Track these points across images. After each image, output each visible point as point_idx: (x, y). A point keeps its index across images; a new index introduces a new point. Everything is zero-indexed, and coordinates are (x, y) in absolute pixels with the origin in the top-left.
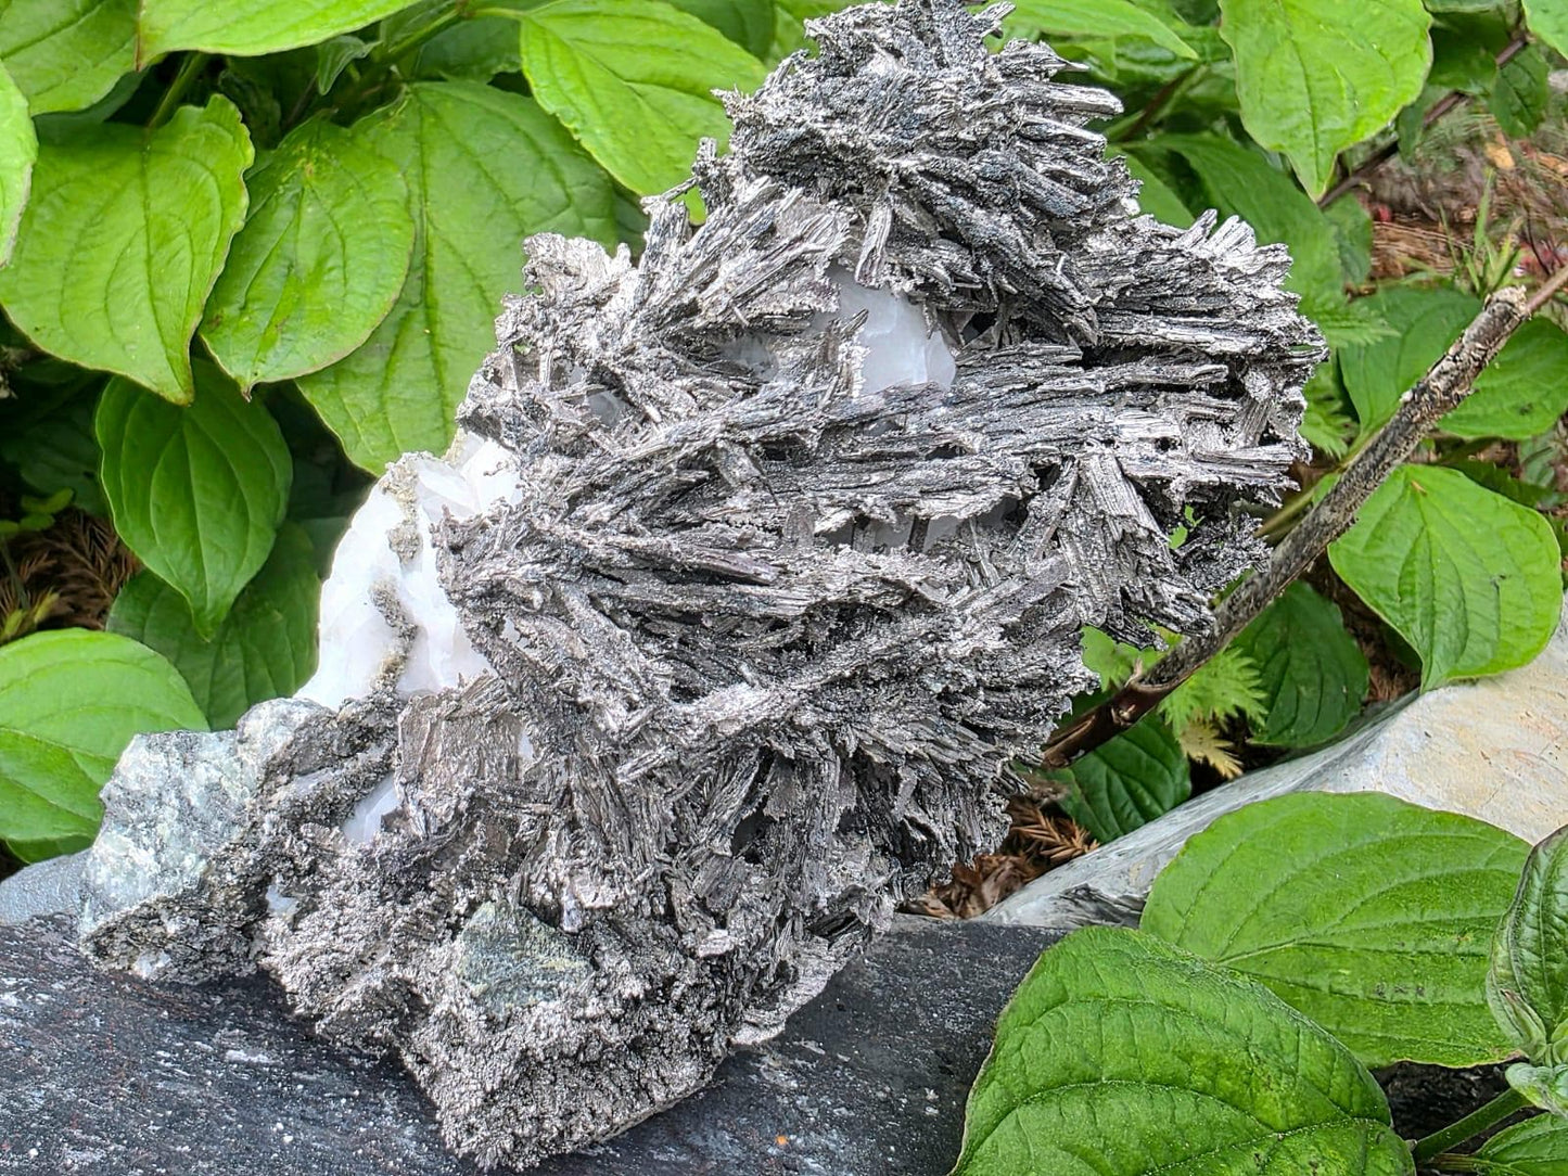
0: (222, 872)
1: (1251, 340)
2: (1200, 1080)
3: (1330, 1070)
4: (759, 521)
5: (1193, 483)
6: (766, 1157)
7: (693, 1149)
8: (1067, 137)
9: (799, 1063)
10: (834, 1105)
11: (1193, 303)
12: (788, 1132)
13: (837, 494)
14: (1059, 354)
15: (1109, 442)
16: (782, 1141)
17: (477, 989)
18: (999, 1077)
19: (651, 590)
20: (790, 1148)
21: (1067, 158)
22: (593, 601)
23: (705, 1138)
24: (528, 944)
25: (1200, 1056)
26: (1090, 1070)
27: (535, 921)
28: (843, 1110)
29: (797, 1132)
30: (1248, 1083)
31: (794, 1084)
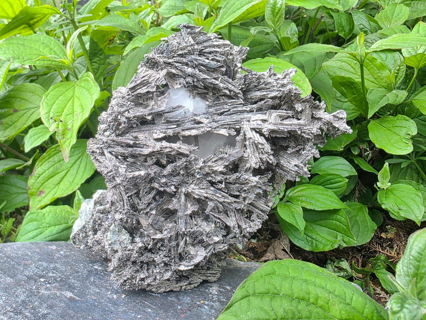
0: (89, 225)
1: (277, 93)
2: (312, 300)
3: (365, 307)
4: (144, 136)
5: (270, 129)
6: (195, 303)
7: (178, 299)
8: (215, 51)
9: (221, 290)
10: (223, 299)
11: (263, 86)
12: (205, 300)
13: (161, 130)
14: (236, 102)
15: (249, 121)
16: (202, 302)
17: (110, 242)
18: (246, 287)
19: (120, 149)
20: (204, 304)
21: (216, 56)
22: (110, 153)
23: (183, 298)
24: (120, 233)
25: (312, 293)
26: (276, 291)
27: (124, 229)
28: (224, 300)
29: (207, 301)
30: (328, 304)
31: (216, 293)
